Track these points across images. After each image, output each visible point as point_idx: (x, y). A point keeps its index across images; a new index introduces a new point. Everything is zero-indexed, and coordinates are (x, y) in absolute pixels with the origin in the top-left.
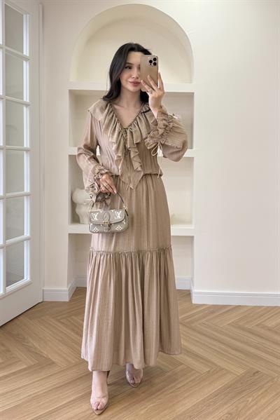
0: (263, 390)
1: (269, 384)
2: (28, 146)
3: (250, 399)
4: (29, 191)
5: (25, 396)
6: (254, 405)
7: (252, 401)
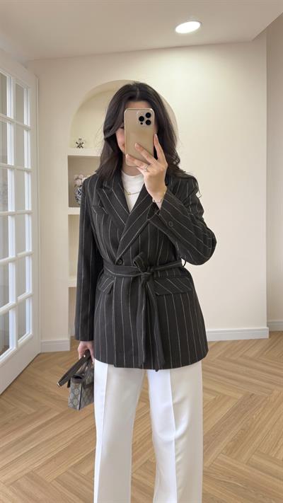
0: (261, 409)
1: (264, 403)
2: (30, 209)
3: (254, 416)
4: (31, 250)
5: (71, 437)
6: (258, 421)
7: (256, 418)
